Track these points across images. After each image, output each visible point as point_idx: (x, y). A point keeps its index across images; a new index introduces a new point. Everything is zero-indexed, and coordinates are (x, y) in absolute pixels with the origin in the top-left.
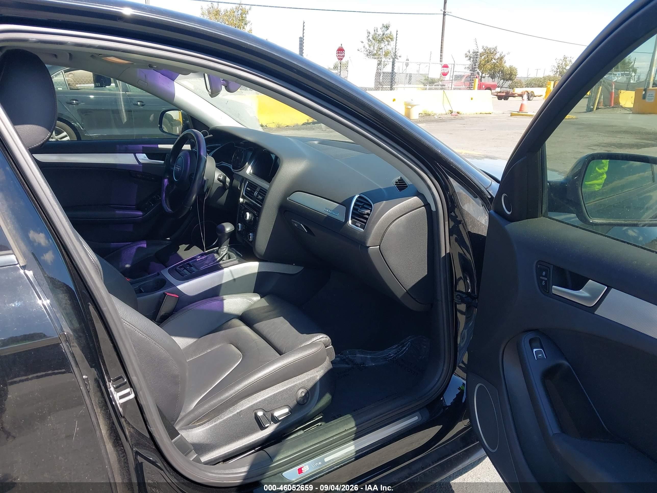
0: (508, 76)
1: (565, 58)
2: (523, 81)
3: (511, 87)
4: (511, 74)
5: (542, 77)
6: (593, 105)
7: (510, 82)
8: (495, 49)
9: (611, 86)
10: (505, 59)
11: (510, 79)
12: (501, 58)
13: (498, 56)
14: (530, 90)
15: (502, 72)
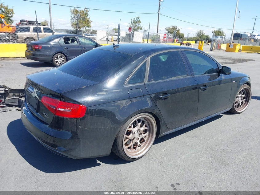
0: (181, 37)
1: (200, 31)
2: (186, 39)
3: (182, 41)
4: (182, 36)
5: (192, 37)
6: (213, 49)
7: (181, 39)
8: (176, 27)
9: (218, 42)
10: (180, 30)
11: (182, 38)
12: (179, 30)
13: (177, 29)
14: (189, 42)
15: (179, 35)
